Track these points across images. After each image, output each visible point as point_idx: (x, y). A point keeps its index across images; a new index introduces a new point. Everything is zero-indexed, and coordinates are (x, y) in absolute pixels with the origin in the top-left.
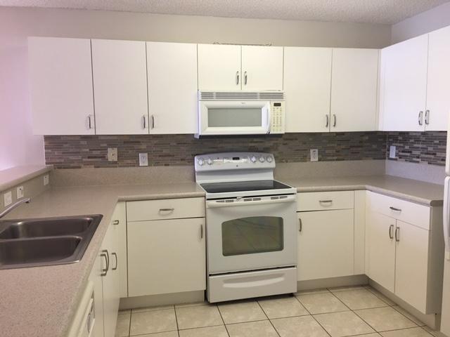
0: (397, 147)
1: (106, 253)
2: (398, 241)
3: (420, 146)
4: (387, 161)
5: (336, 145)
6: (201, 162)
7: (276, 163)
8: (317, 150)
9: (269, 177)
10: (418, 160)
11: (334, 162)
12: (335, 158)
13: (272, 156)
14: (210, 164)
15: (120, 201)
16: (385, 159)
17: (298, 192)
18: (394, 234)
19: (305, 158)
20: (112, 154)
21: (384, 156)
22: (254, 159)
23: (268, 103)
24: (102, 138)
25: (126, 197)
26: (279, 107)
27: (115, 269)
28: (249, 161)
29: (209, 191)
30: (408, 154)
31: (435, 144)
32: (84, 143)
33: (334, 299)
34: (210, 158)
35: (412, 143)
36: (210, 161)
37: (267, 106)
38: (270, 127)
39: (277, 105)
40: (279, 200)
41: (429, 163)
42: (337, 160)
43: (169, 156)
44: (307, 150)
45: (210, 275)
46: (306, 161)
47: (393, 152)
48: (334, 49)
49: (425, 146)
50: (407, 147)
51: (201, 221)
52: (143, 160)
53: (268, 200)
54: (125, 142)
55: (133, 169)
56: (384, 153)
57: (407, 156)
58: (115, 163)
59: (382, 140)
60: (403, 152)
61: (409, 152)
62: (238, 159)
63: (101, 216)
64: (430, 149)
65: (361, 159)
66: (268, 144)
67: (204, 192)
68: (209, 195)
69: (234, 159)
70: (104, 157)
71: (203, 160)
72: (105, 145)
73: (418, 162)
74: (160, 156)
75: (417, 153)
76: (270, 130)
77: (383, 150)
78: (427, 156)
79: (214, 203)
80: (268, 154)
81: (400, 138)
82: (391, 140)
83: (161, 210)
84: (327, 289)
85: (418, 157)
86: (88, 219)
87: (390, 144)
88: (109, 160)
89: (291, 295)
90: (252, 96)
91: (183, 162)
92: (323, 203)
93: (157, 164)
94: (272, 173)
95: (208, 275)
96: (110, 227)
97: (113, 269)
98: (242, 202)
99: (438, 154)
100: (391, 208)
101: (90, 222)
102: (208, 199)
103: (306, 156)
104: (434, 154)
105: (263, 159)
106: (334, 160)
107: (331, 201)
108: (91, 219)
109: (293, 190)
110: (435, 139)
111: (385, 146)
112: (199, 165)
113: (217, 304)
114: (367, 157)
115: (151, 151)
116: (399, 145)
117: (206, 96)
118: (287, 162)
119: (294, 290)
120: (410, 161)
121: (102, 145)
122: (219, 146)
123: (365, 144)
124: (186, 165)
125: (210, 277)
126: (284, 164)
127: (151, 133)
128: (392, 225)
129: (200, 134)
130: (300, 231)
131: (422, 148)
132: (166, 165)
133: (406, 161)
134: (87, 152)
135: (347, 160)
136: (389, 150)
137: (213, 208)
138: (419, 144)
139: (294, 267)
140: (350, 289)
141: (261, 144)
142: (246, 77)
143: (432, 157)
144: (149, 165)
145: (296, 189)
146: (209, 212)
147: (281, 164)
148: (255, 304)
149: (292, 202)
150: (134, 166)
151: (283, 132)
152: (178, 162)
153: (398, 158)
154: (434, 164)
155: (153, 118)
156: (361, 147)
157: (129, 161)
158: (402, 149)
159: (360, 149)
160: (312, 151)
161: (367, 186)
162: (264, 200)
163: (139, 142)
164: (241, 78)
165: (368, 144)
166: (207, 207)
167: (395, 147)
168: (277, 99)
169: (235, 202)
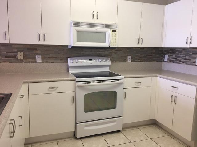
0: (168, 56)
1: (13, 122)
2: (176, 103)
3: (182, 55)
4: (163, 63)
5: (140, 54)
6: (72, 61)
7: (111, 62)
8: (131, 57)
9: (107, 70)
10: (180, 62)
11: (138, 63)
12: (139, 61)
13: (109, 59)
14: (77, 62)
15: (25, 83)
16: (162, 61)
17: (125, 78)
18: (174, 100)
19: (125, 60)
20: (20, 56)
21: (161, 60)
22: (100, 60)
23: (109, 30)
24: (14, 46)
25: (28, 80)
26: (115, 33)
27: (21, 126)
28: (98, 61)
29: (77, 77)
30: (175, 59)
31: (190, 54)
32: (3, 48)
33: (141, 133)
34: (76, 59)
35: (177, 54)
36: (77, 61)
37: (109, 31)
38: (110, 43)
39: (114, 31)
40: (115, 82)
41: (186, 64)
42: (140, 62)
43: (54, 57)
44: (126, 56)
45: (77, 123)
46: (125, 62)
47: (166, 58)
48: (143, 3)
49: (184, 55)
50: (174, 56)
51: (73, 94)
52: (39, 59)
53: (109, 82)
54: (28, 49)
55: (33, 64)
56: (162, 59)
57: (174, 60)
58: (22, 60)
59: (161, 52)
60: (172, 58)
61: (175, 58)
62: (91, 60)
63: (11, 94)
64: (187, 57)
65: (151, 62)
66: (107, 53)
67: (75, 78)
68: (77, 80)
69: (90, 60)
70: (15, 57)
71: (73, 60)
72: (16, 50)
73: (180, 63)
74: (48, 57)
75: (180, 59)
76: (110, 45)
77: (161, 57)
78: (185, 60)
79: (80, 84)
80: (107, 58)
81: (171, 51)
82: (166, 52)
83: (49, 88)
84: (136, 127)
85: (180, 61)
86: (2, 96)
87: (165, 54)
88: (18, 59)
89: (119, 131)
90: (101, 25)
91: (61, 61)
92: (137, 84)
93: (47, 62)
94: (109, 68)
95: (76, 123)
96: (18, 100)
97: (20, 126)
98: (96, 83)
99: (191, 60)
100: (172, 87)
101: (3, 98)
102: (77, 82)
103: (125, 59)
104: (189, 60)
105: (105, 61)
106: (138, 62)
107: (140, 83)
108: (4, 96)
109: (122, 77)
110: (191, 52)
111: (163, 55)
112: (71, 62)
113: (80, 138)
114: (154, 60)
115: (43, 55)
116: (170, 55)
117: (76, 24)
118: (116, 62)
119: (120, 129)
120: (175, 63)
121: (14, 50)
122: (81, 53)
123: (154, 54)
124: (63, 63)
125: (77, 124)
126: (115, 64)
127: (43, 44)
128: (173, 96)
129: (72, 45)
130: (125, 98)
131: (182, 56)
132: (52, 62)
133: (173, 63)
134: (5, 54)
135: (145, 62)
136: (164, 57)
137: (79, 87)
138: (181, 54)
139: (121, 117)
140: (147, 126)
141: (103, 53)
142: (98, 15)
143: (188, 61)
144: (42, 62)
145: (124, 76)
146: (77, 89)
147: (113, 63)
148: (101, 137)
149: (122, 83)
150: (33, 63)
151: (116, 46)
152: (58, 61)
153: (169, 61)
154: (189, 64)
155: (45, 35)
156: (152, 55)
157: (30, 60)
158: (171, 57)
159: (151, 56)
160: (128, 57)
161: (158, 75)
162: (107, 82)
163: (36, 49)
164: (95, 15)
165: (155, 54)
166: (76, 86)
167: (167, 56)
168: (114, 28)
169: (92, 83)
